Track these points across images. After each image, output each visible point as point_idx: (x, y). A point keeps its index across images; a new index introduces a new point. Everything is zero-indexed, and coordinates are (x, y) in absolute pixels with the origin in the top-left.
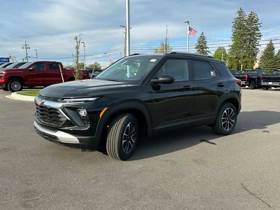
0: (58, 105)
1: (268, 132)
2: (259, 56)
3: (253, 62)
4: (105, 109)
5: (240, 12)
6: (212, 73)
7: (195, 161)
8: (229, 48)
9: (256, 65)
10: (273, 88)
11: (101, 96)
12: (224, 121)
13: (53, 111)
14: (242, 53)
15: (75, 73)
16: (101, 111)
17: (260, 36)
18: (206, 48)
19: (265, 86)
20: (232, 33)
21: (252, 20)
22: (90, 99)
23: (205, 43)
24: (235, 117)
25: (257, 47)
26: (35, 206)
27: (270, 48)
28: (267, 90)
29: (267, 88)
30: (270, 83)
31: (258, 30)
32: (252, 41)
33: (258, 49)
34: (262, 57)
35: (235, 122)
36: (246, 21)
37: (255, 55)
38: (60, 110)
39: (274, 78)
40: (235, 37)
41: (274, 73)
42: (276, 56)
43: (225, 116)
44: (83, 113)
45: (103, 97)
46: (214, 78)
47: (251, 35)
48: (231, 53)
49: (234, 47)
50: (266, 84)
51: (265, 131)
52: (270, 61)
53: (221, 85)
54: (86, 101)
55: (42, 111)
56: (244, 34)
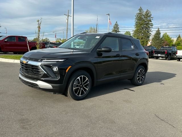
0: (39, 64)
1: (163, 84)
2: (151, 38)
3: (147, 42)
4: (70, 67)
5: (140, 10)
6: (132, 46)
7: (124, 101)
8: (133, 32)
9: (149, 44)
10: (160, 58)
11: (67, 59)
12: (138, 76)
13: (35, 68)
14: (141, 35)
15: (37, 44)
16: (67, 68)
17: (152, 26)
18: (119, 32)
19: (156, 57)
20: (135, 23)
21: (148, 15)
22: (60, 60)
23: (118, 28)
24: (144, 75)
25: (150, 32)
26: (30, 129)
27: (158, 33)
28: (157, 59)
29: (157, 58)
30: (159, 55)
31: (151, 21)
32: (147, 28)
33: (150, 33)
34: (153, 39)
35: (145, 77)
36: (144, 15)
37: (148, 37)
38: (40, 67)
39: (161, 52)
40: (137, 25)
41: (162, 49)
42: (161, 39)
43: (139, 74)
44: (55, 69)
45: (68, 59)
46: (133, 50)
47: (146, 24)
48: (134, 36)
49: (136, 32)
50: (156, 55)
51: (161, 84)
52: (158, 41)
53: (137, 55)
54: (57, 62)
55: (26, 67)
56: (142, 24)
